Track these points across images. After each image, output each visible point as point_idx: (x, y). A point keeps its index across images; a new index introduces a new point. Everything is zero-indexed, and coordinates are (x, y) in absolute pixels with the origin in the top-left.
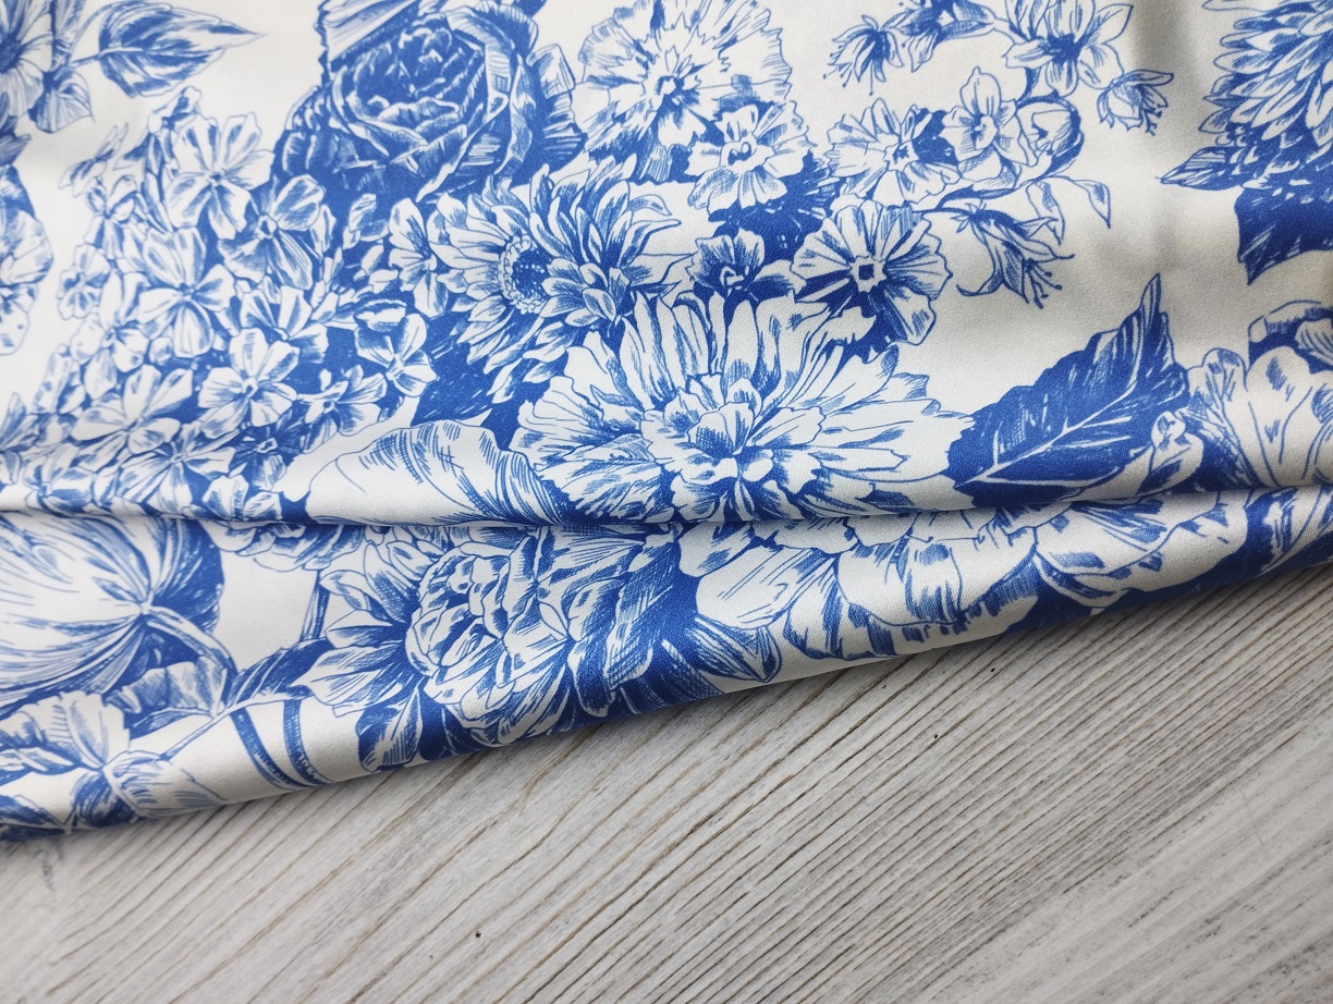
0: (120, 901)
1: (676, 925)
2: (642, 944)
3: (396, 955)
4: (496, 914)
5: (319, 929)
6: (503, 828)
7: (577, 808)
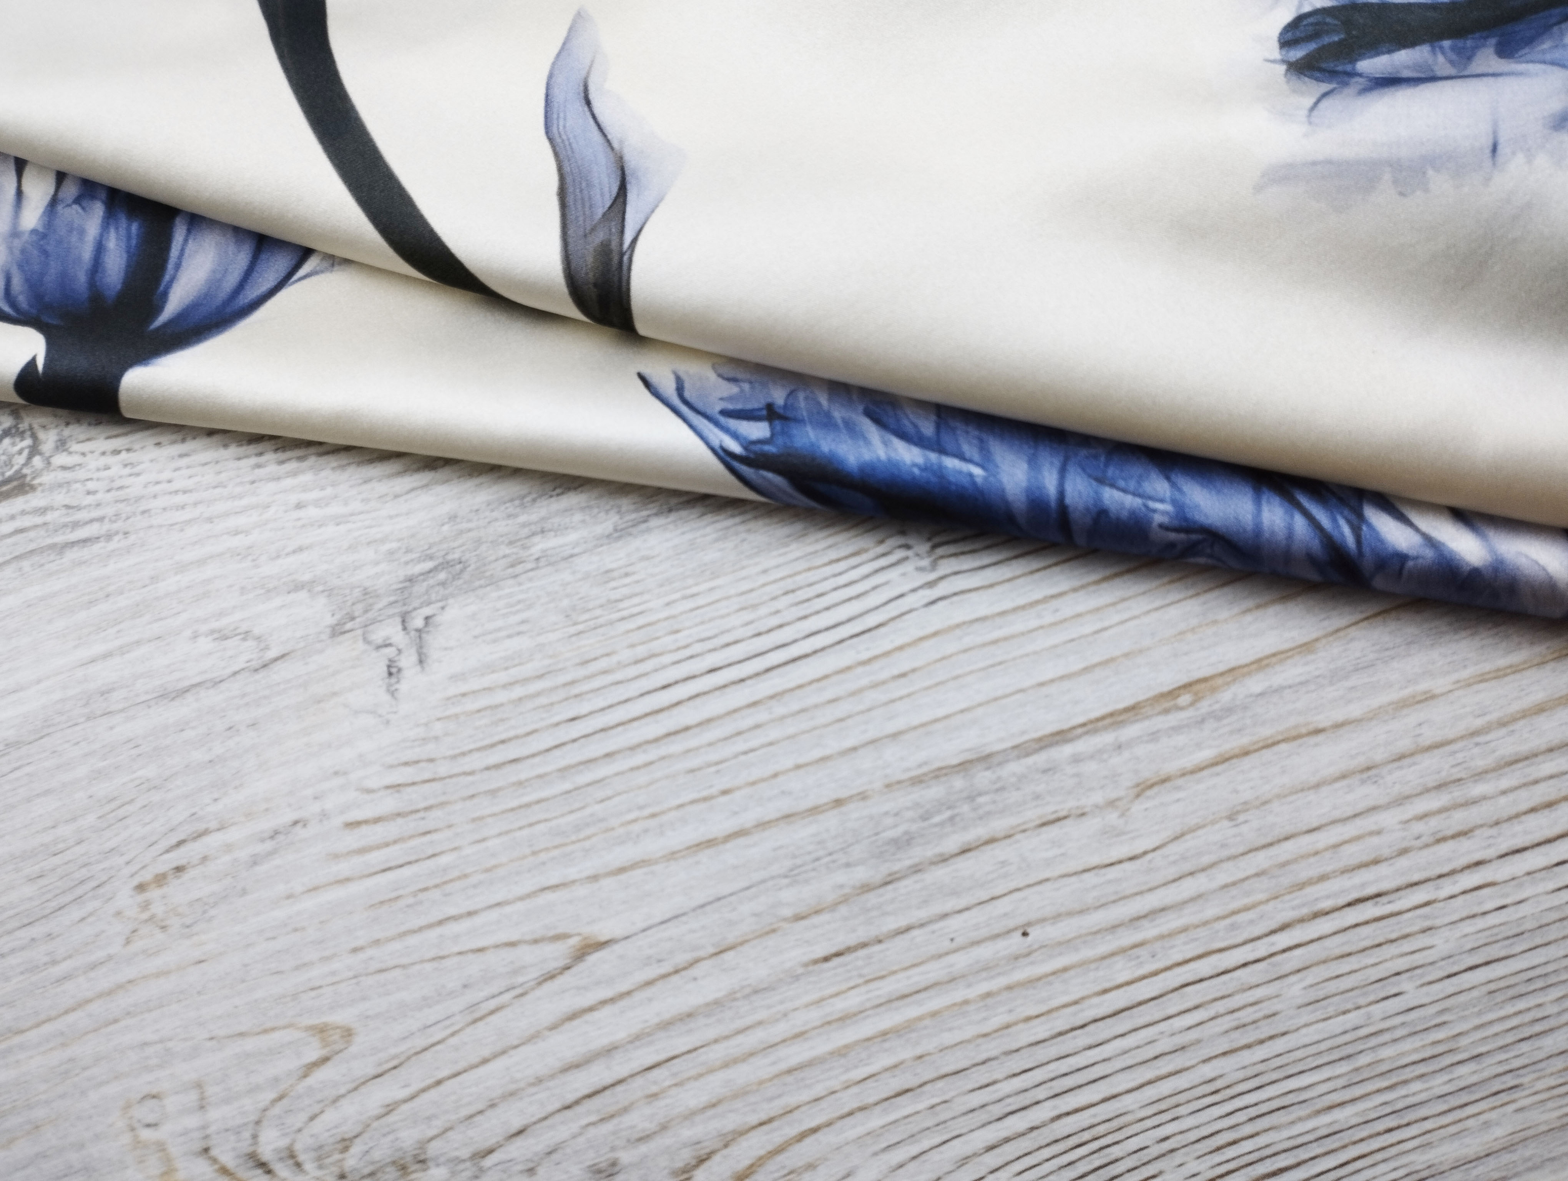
0: (503, 742)
1: (1300, 1001)
2: (1250, 1010)
3: (903, 922)
4: (1057, 917)
5: (799, 861)
6: (1093, 824)
7: (1200, 832)
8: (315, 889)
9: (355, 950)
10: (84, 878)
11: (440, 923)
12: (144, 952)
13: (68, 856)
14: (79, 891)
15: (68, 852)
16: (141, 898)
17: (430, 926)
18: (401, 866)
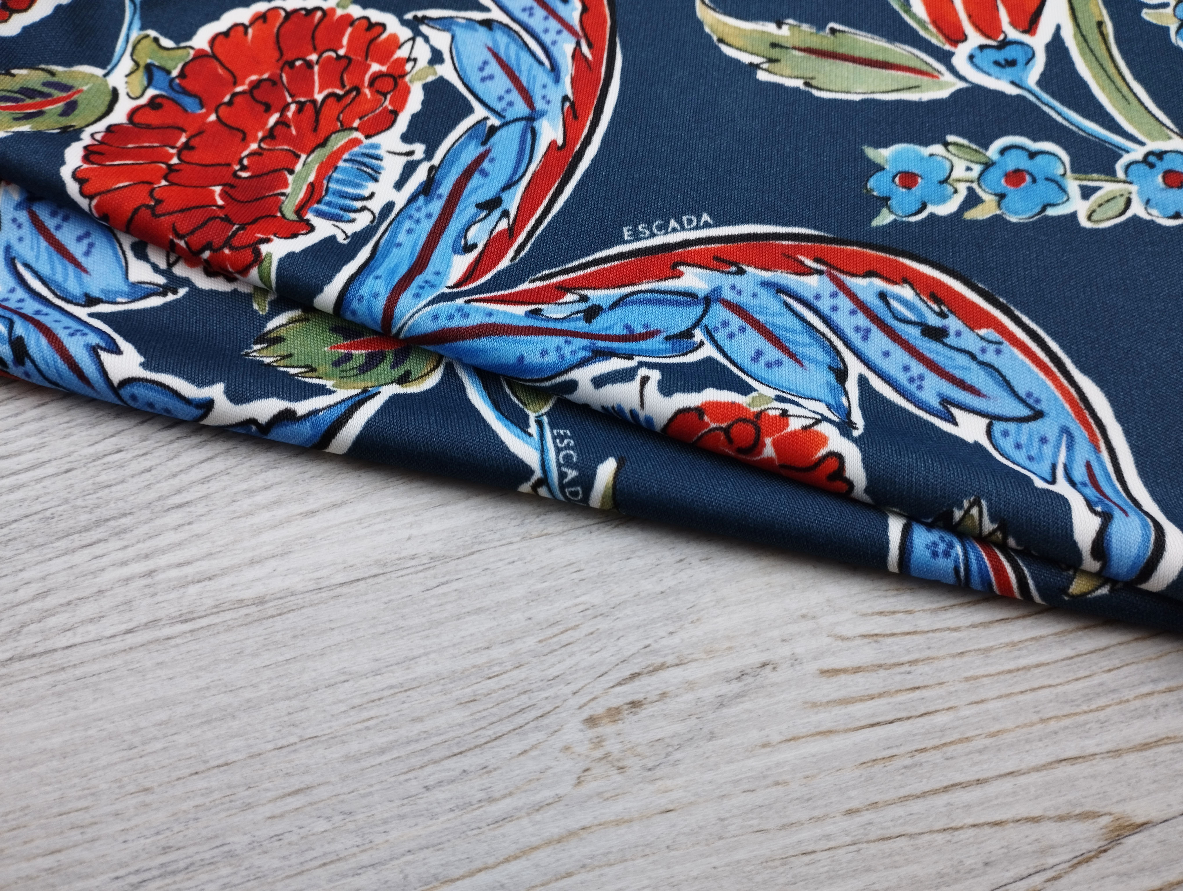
8: (794, 739)
9: (850, 812)
10: (524, 706)
11: (946, 789)
12: (599, 794)
13: (505, 680)
14: (519, 720)
15: (504, 676)
16: (592, 733)
17: (935, 792)
18: (892, 722)
